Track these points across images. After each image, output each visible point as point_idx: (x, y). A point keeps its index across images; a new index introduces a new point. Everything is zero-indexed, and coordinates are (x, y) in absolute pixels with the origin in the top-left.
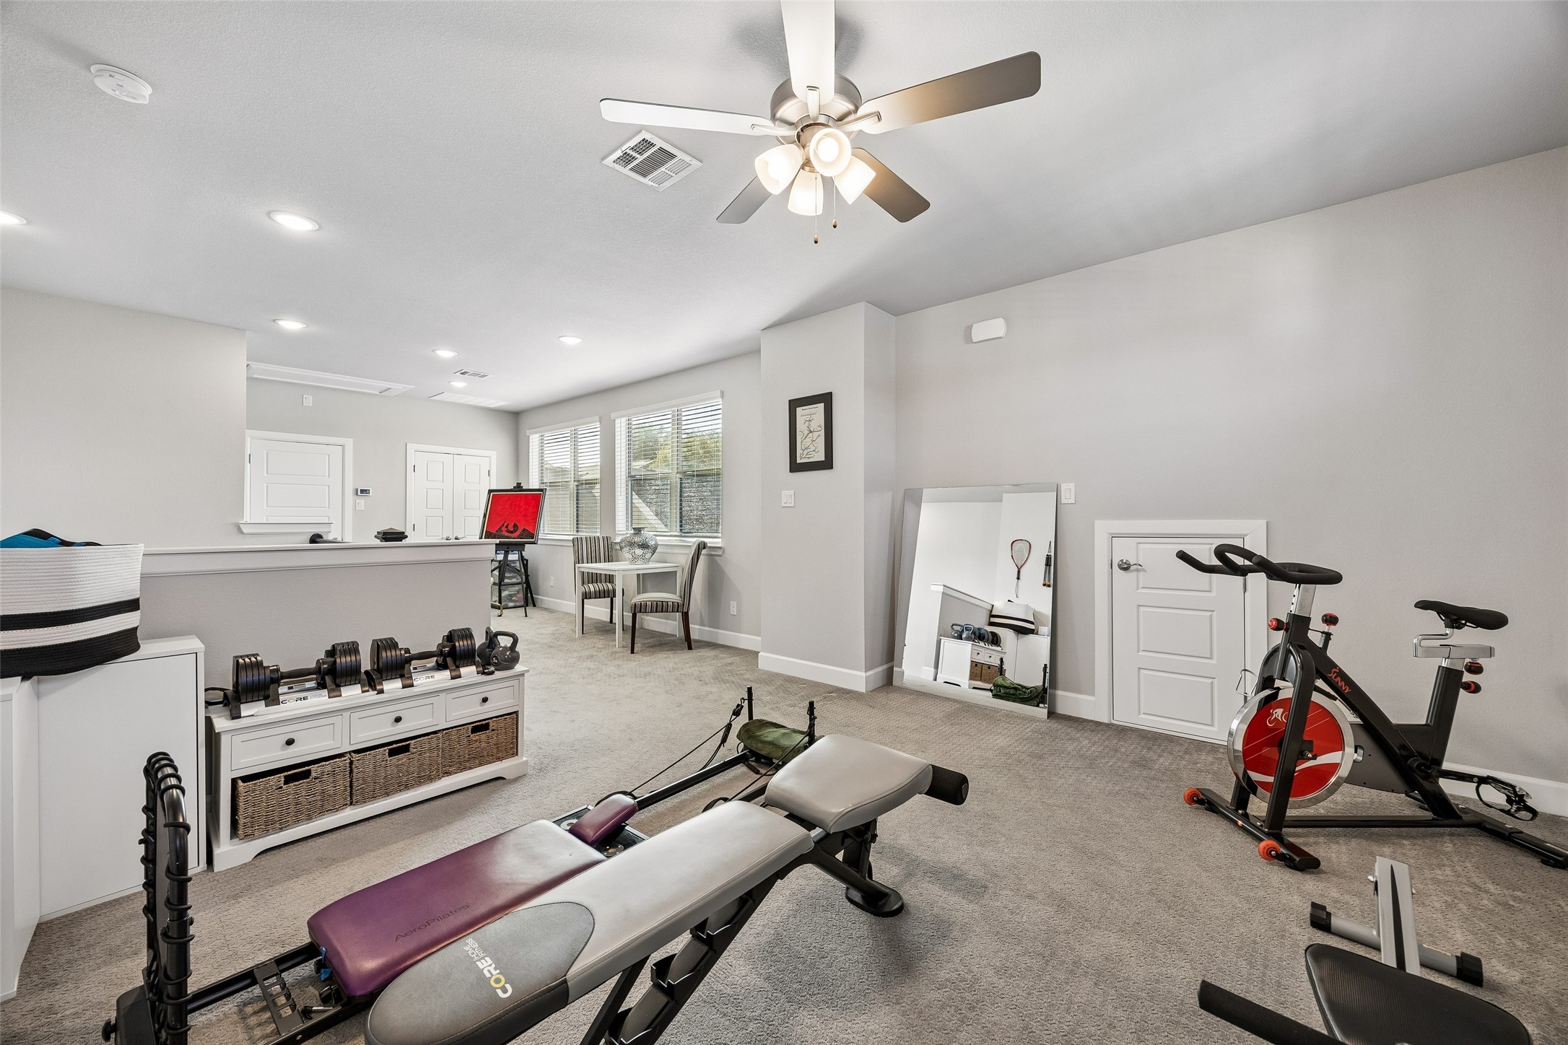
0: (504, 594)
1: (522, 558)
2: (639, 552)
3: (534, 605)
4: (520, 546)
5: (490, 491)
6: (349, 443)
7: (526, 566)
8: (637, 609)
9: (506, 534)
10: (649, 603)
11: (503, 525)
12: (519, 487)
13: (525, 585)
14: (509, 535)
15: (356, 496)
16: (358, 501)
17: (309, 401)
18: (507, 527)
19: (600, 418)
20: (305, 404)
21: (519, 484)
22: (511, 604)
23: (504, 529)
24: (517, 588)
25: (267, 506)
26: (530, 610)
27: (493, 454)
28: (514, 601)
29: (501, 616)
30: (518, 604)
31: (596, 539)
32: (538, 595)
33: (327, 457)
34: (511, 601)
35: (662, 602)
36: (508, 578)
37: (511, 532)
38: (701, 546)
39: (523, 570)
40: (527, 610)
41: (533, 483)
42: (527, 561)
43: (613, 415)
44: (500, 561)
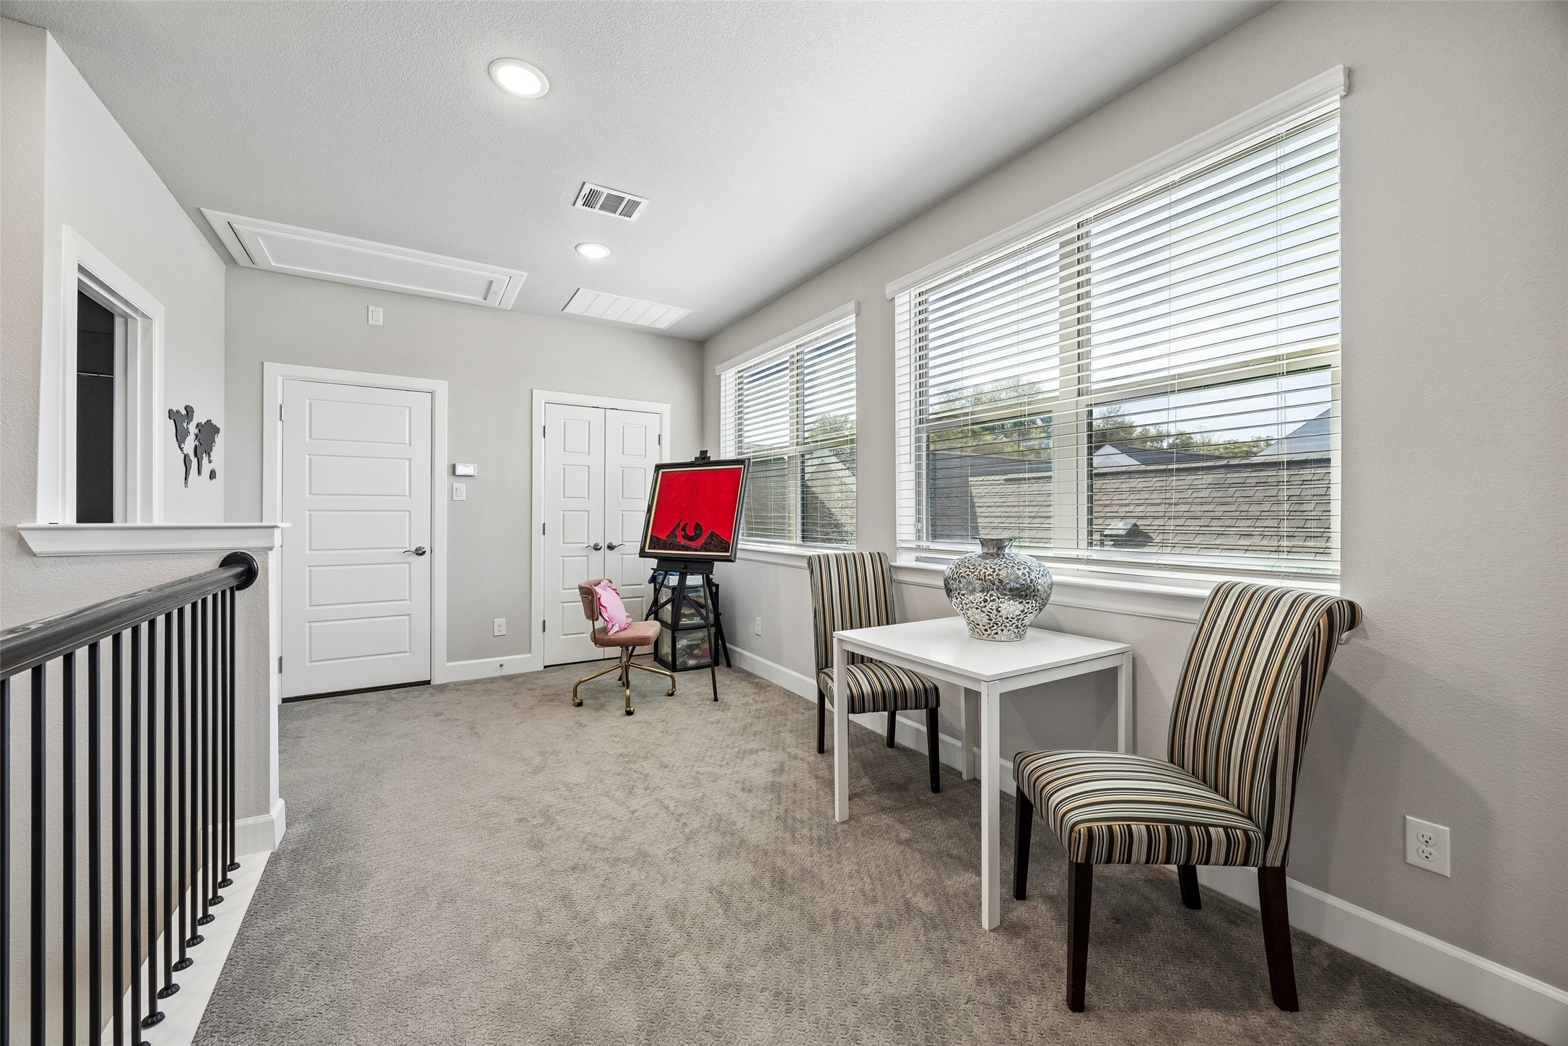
0: (681, 643)
1: (709, 583)
2: (1011, 608)
3: (729, 665)
4: (704, 566)
5: (658, 467)
6: (441, 388)
7: (715, 597)
8: (1100, 849)
9: (683, 542)
10: (1139, 829)
11: (679, 525)
12: (703, 458)
13: (713, 630)
14: (689, 543)
15: (452, 477)
16: (455, 485)
17: (377, 316)
18: (684, 529)
19: (858, 305)
20: (371, 322)
21: (704, 453)
22: (691, 662)
23: (679, 533)
24: (701, 634)
25: (310, 494)
26: (723, 677)
27: (666, 409)
28: (696, 657)
29: (672, 695)
30: (703, 661)
31: (858, 559)
32: (735, 645)
33: (407, 411)
34: (692, 656)
35: (1187, 824)
36: (685, 616)
37: (691, 539)
38: (1340, 618)
39: (709, 602)
40: (717, 678)
41: (727, 451)
42: (717, 586)
43: (890, 289)
44: (674, 589)
